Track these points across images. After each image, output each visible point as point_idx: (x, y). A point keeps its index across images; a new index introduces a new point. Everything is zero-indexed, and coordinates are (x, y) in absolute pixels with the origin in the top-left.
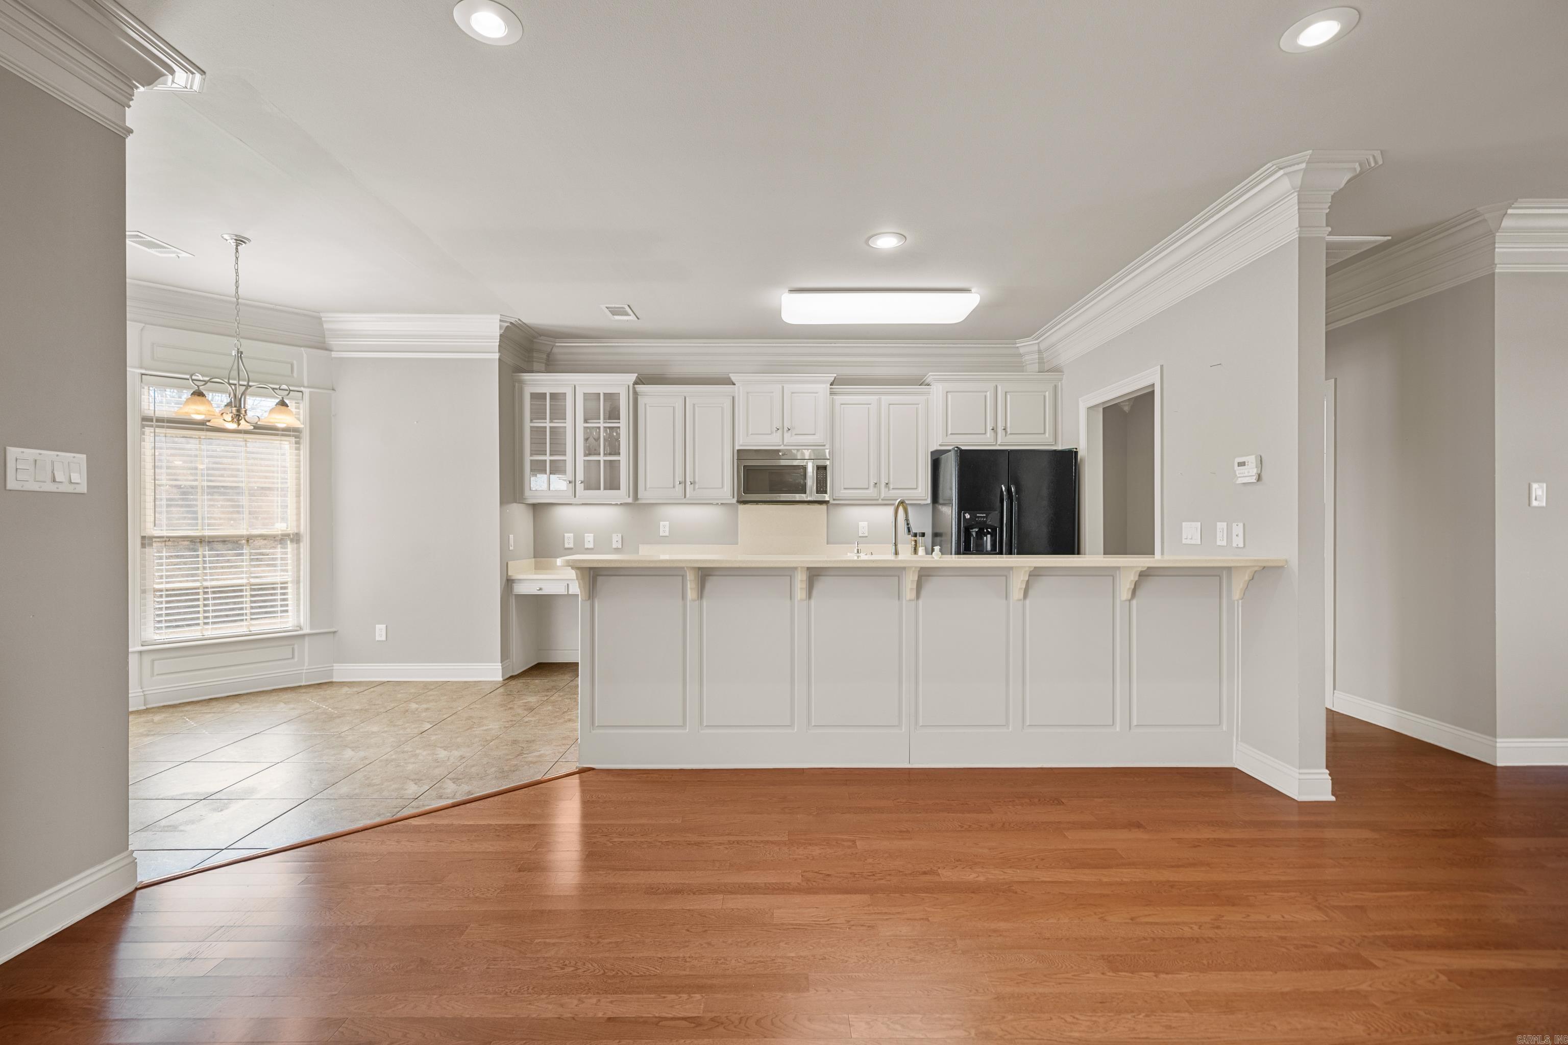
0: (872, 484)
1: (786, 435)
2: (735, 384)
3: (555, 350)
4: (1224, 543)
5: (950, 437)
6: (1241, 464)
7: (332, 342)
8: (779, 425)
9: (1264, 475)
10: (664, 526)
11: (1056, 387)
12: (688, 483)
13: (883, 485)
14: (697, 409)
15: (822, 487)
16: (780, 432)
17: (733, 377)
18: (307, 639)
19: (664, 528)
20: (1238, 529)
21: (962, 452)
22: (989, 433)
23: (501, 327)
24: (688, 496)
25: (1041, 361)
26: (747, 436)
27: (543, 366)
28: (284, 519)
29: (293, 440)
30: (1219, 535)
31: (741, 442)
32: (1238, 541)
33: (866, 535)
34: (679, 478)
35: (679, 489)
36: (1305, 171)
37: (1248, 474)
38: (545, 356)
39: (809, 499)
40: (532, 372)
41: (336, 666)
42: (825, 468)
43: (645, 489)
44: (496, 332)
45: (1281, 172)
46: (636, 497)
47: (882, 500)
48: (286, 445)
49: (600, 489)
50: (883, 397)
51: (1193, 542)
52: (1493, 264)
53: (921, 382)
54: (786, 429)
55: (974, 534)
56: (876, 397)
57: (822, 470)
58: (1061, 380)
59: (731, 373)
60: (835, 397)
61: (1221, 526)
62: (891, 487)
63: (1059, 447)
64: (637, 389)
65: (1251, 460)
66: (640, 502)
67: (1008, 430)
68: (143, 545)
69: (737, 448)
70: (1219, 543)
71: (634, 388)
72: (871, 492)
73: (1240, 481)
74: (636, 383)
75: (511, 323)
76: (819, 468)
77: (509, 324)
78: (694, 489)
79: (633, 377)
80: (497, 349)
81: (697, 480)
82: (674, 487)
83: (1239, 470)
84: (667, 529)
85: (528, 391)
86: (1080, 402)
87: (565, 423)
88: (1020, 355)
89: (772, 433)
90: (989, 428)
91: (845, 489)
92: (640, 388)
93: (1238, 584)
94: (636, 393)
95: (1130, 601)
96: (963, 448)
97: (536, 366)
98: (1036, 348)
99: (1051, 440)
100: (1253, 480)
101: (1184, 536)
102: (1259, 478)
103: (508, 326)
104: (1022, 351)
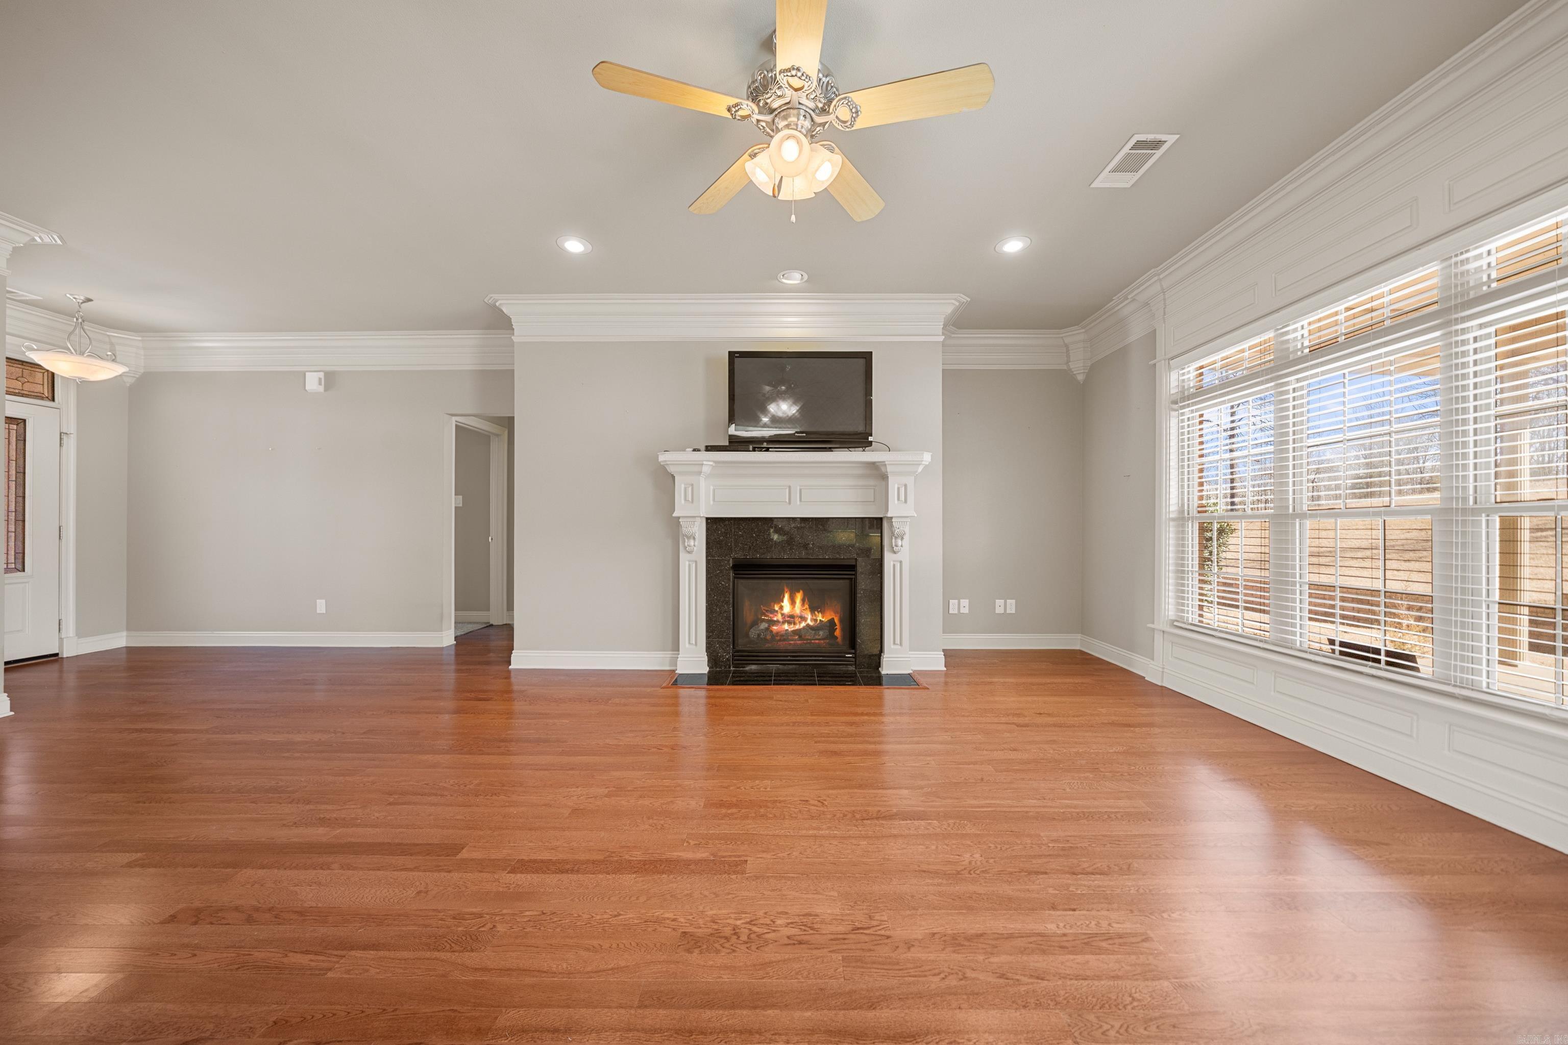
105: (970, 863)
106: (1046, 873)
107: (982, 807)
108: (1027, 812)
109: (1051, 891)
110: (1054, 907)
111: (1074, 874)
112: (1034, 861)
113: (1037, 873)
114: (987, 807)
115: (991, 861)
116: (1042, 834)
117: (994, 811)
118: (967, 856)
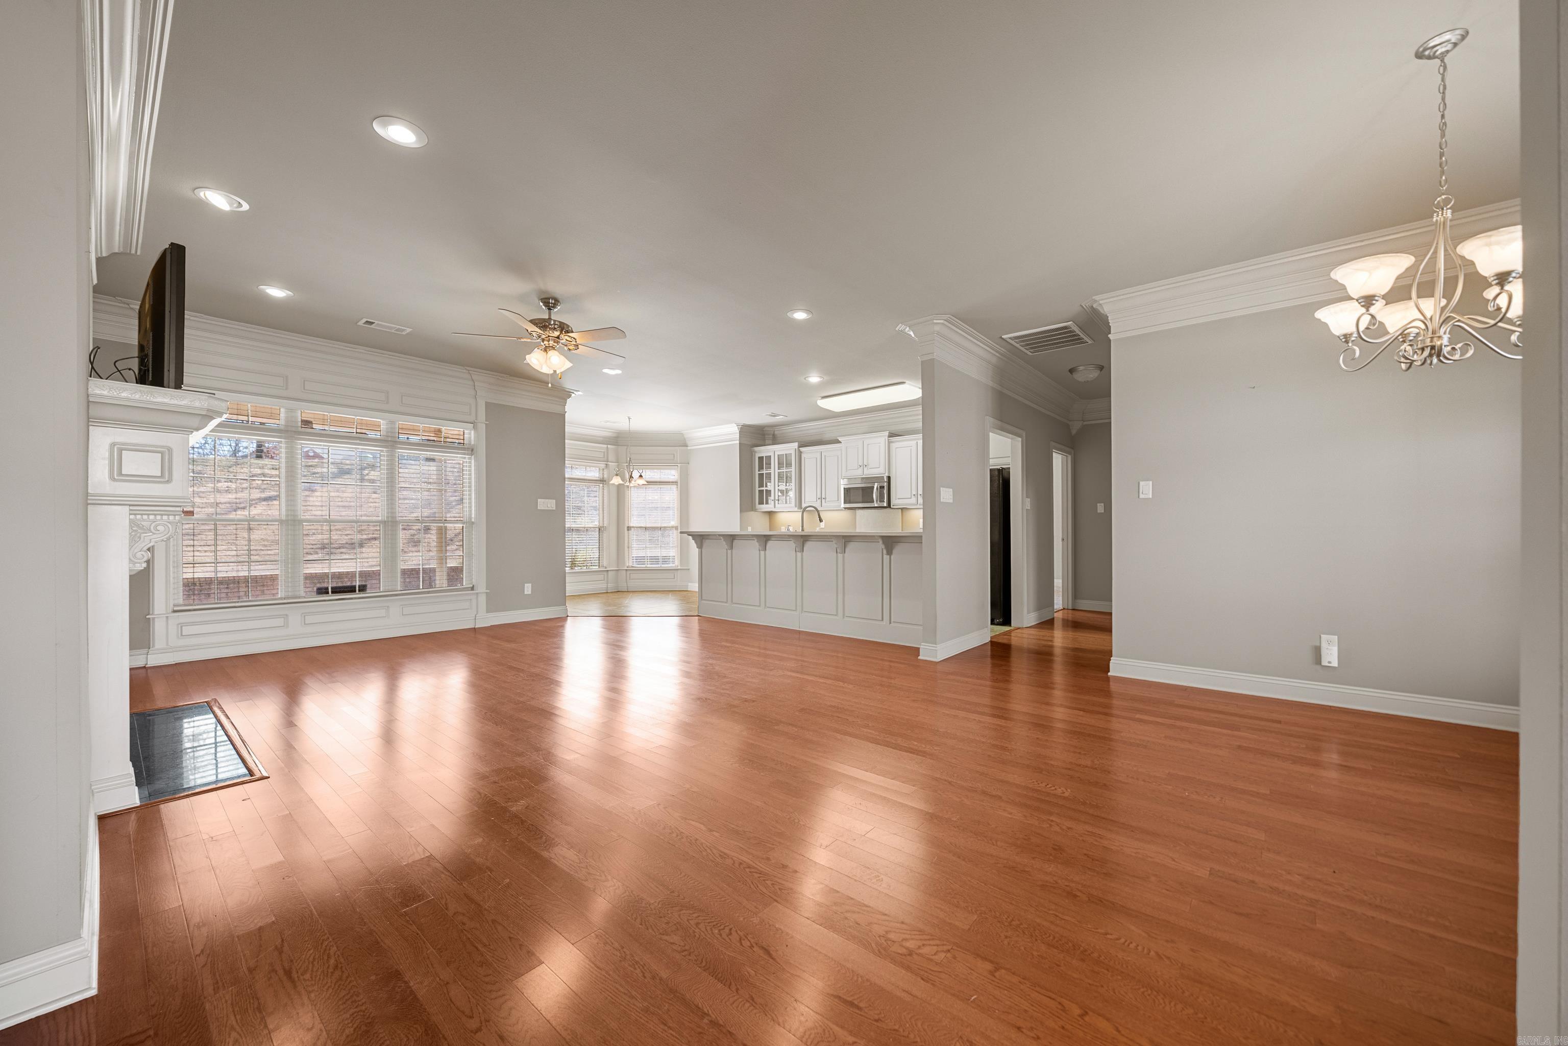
0: (913, 495)
1: (865, 469)
2: (841, 442)
3: (776, 433)
7: (689, 443)
8: (861, 464)
12: (823, 499)
14: (826, 458)
15: (882, 499)
16: (862, 467)
17: (840, 439)
18: (679, 571)
24: (823, 505)
26: (847, 471)
27: (770, 442)
28: (673, 520)
29: (676, 486)
31: (844, 475)
34: (819, 496)
35: (819, 502)
38: (771, 436)
39: (875, 505)
40: (765, 445)
41: (690, 584)
42: (883, 487)
43: (805, 503)
46: (800, 507)
48: (674, 487)
49: (784, 504)
54: (864, 466)
59: (839, 437)
60: (890, 444)
64: (799, 450)
68: (628, 530)
72: (913, 500)
74: (798, 447)
76: (880, 487)
78: (825, 502)
79: (796, 444)
80: (738, 439)
81: (827, 497)
82: (816, 501)
85: (757, 455)
87: (771, 470)
89: (858, 469)
91: (898, 499)
92: (802, 449)
94: (798, 453)
97: (767, 442)
103: (741, 427)
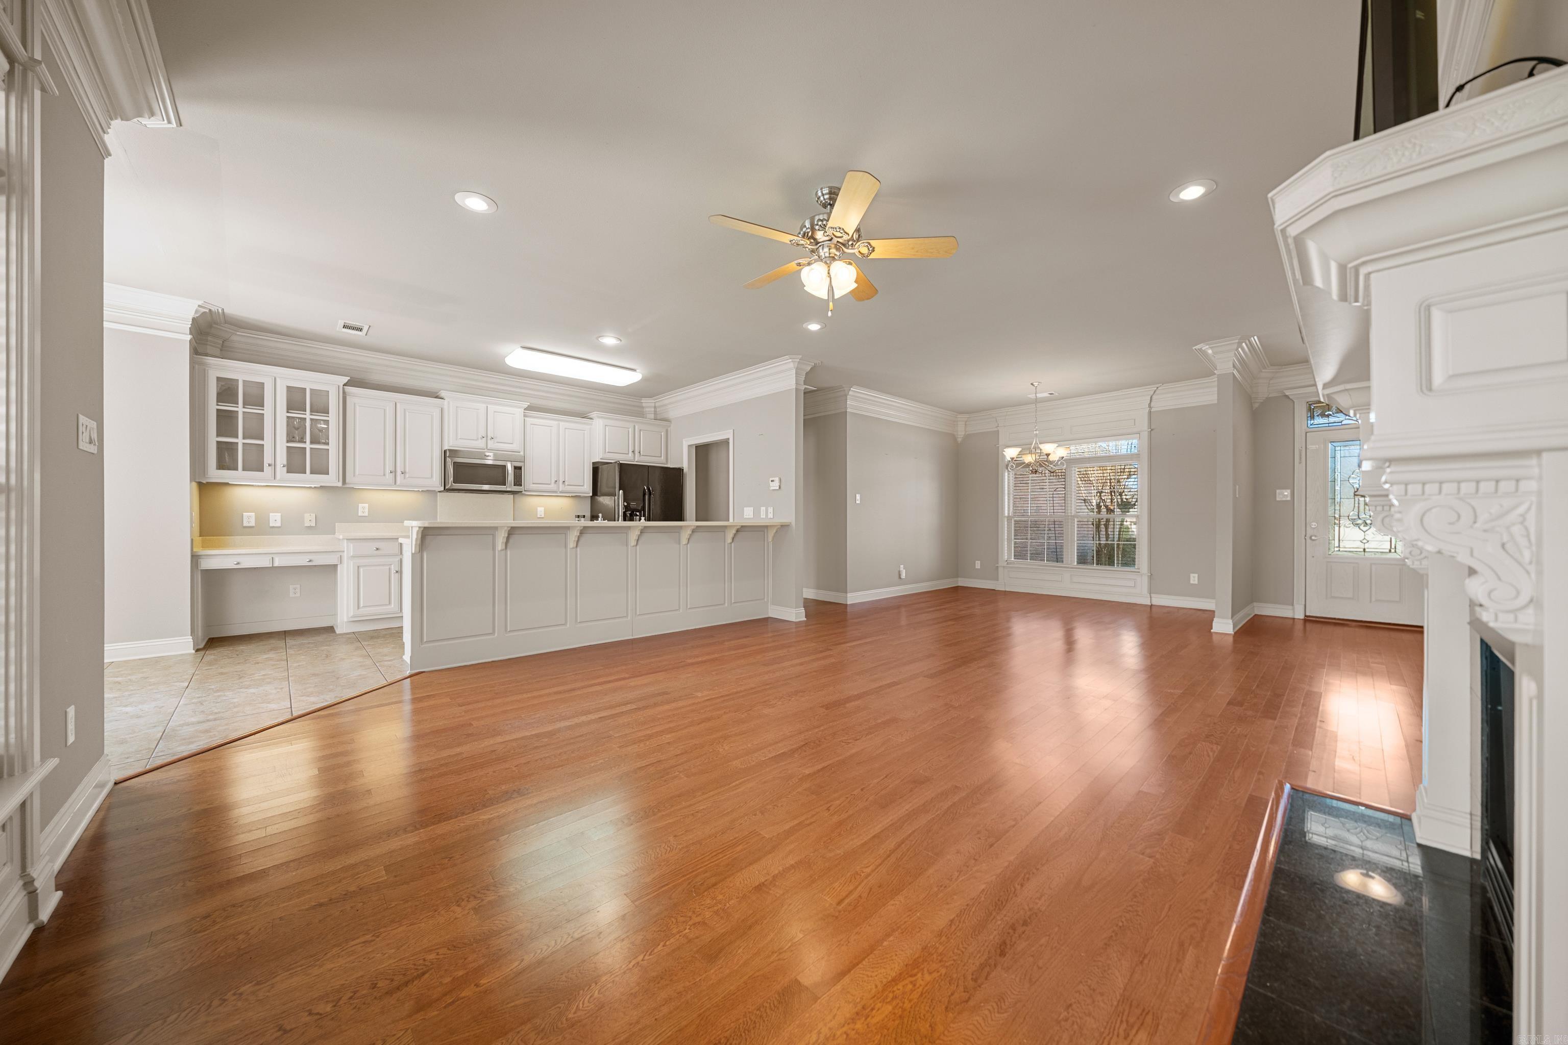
0: (553, 481)
1: (489, 442)
2: (444, 399)
3: (235, 338)
4: (764, 517)
5: (607, 454)
6: (772, 481)
8: (484, 434)
9: (782, 487)
10: (364, 508)
11: (667, 431)
12: (399, 472)
13: (561, 482)
14: (407, 413)
15: (518, 481)
16: (485, 438)
17: (443, 394)
19: (363, 509)
20: (770, 510)
21: (621, 464)
22: (631, 454)
23: (196, 312)
24: (398, 482)
25: (655, 413)
26: (456, 439)
30: (762, 513)
31: (451, 444)
32: (771, 516)
33: (543, 516)
34: (389, 467)
35: (389, 477)
36: (799, 362)
37: (775, 486)
39: (508, 489)
42: (520, 468)
43: (354, 476)
44: (191, 314)
45: (791, 360)
46: (344, 482)
47: (561, 492)
49: (305, 473)
50: (562, 424)
51: (750, 517)
52: (846, 408)
53: (584, 416)
54: (489, 438)
55: (628, 515)
56: (556, 422)
57: (518, 469)
58: (670, 426)
59: (443, 390)
60: (526, 419)
61: (763, 509)
62: (566, 483)
63: (669, 466)
64: (346, 390)
65: (777, 479)
66: (347, 486)
67: (641, 453)
69: (446, 448)
70: (762, 517)
71: (343, 388)
72: (553, 487)
73: (772, 488)
74: (344, 385)
75: (210, 310)
76: (516, 468)
77: (207, 311)
78: (404, 478)
79: (346, 379)
80: (188, 332)
81: (407, 471)
82: (384, 475)
83: (771, 484)
84: (367, 510)
85: (213, 375)
86: (684, 442)
87: (263, 410)
88: (643, 407)
89: (477, 440)
90: (631, 451)
91: (533, 483)
93: (771, 533)
94: (344, 392)
95: (731, 543)
96: (621, 462)
98: (653, 405)
99: (664, 461)
100: (778, 488)
101: (745, 514)
102: (780, 487)
103: (205, 313)
104: (644, 405)
105: (722, 746)
106: (677, 755)
107: (740, 784)
108: (703, 794)
109: (672, 749)
110: (669, 743)
111: (659, 761)
112: (685, 759)
113: (682, 754)
114: (737, 785)
115: (711, 751)
116: (686, 778)
117: (729, 784)
118: (727, 748)
